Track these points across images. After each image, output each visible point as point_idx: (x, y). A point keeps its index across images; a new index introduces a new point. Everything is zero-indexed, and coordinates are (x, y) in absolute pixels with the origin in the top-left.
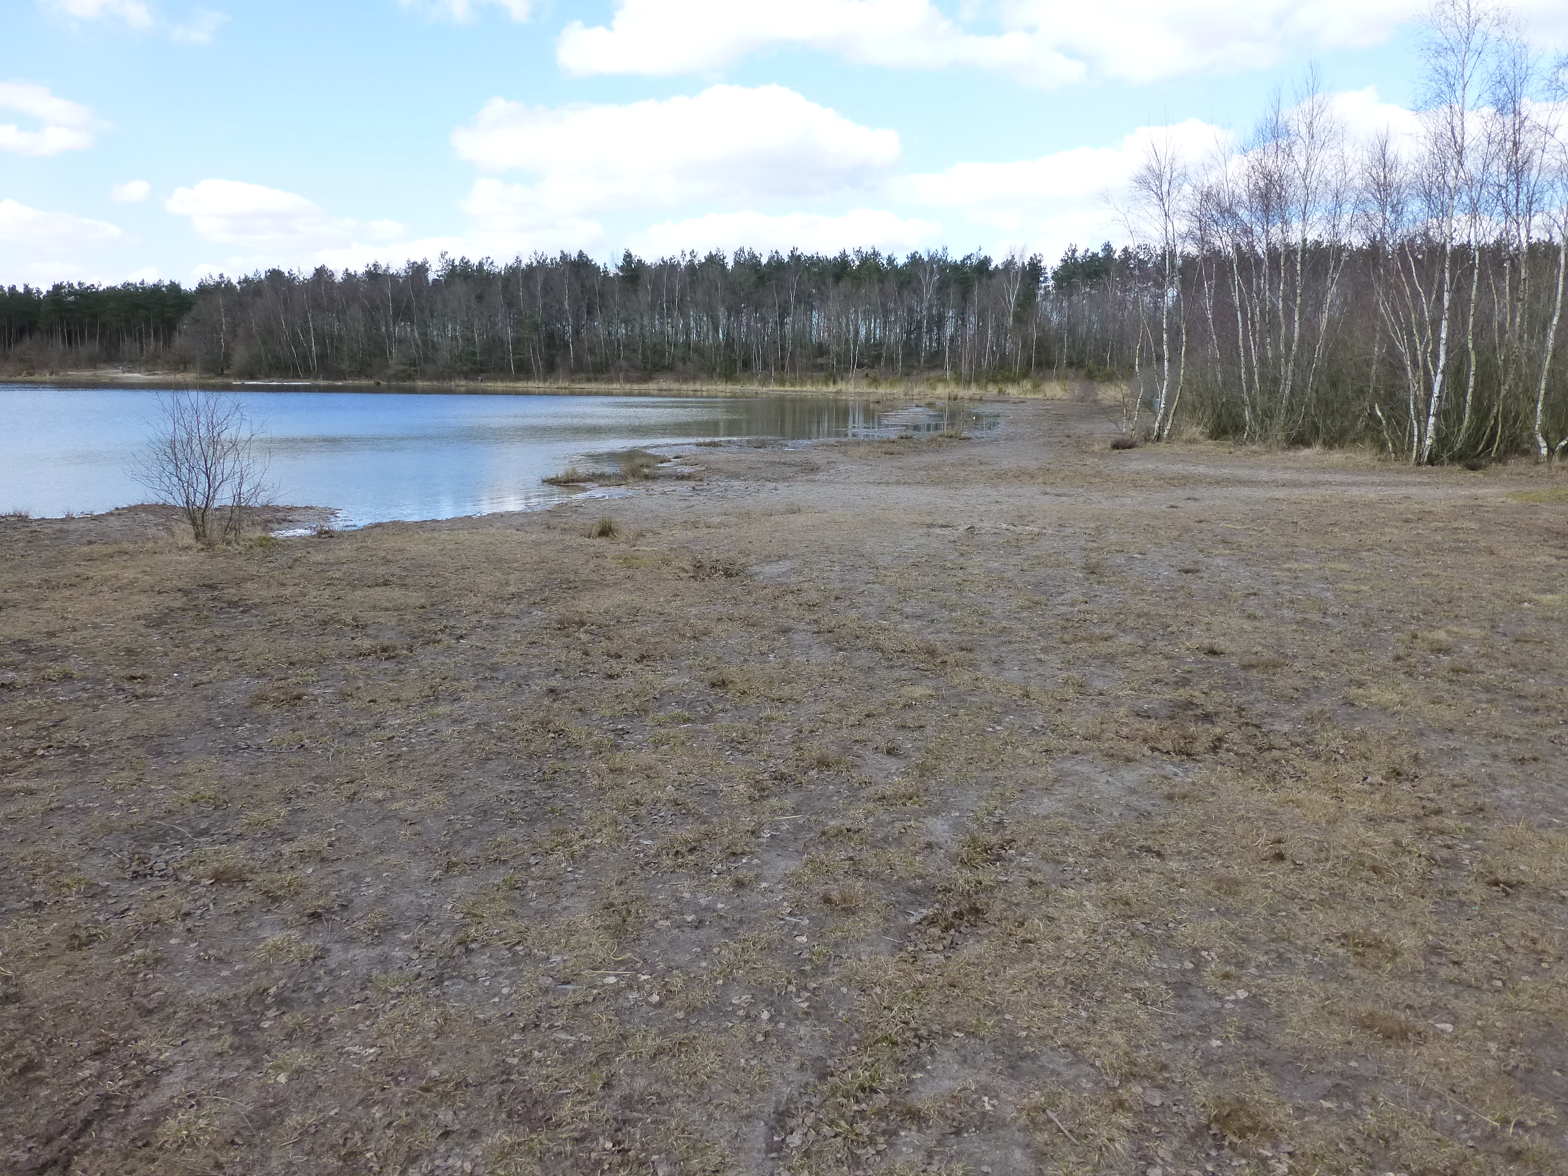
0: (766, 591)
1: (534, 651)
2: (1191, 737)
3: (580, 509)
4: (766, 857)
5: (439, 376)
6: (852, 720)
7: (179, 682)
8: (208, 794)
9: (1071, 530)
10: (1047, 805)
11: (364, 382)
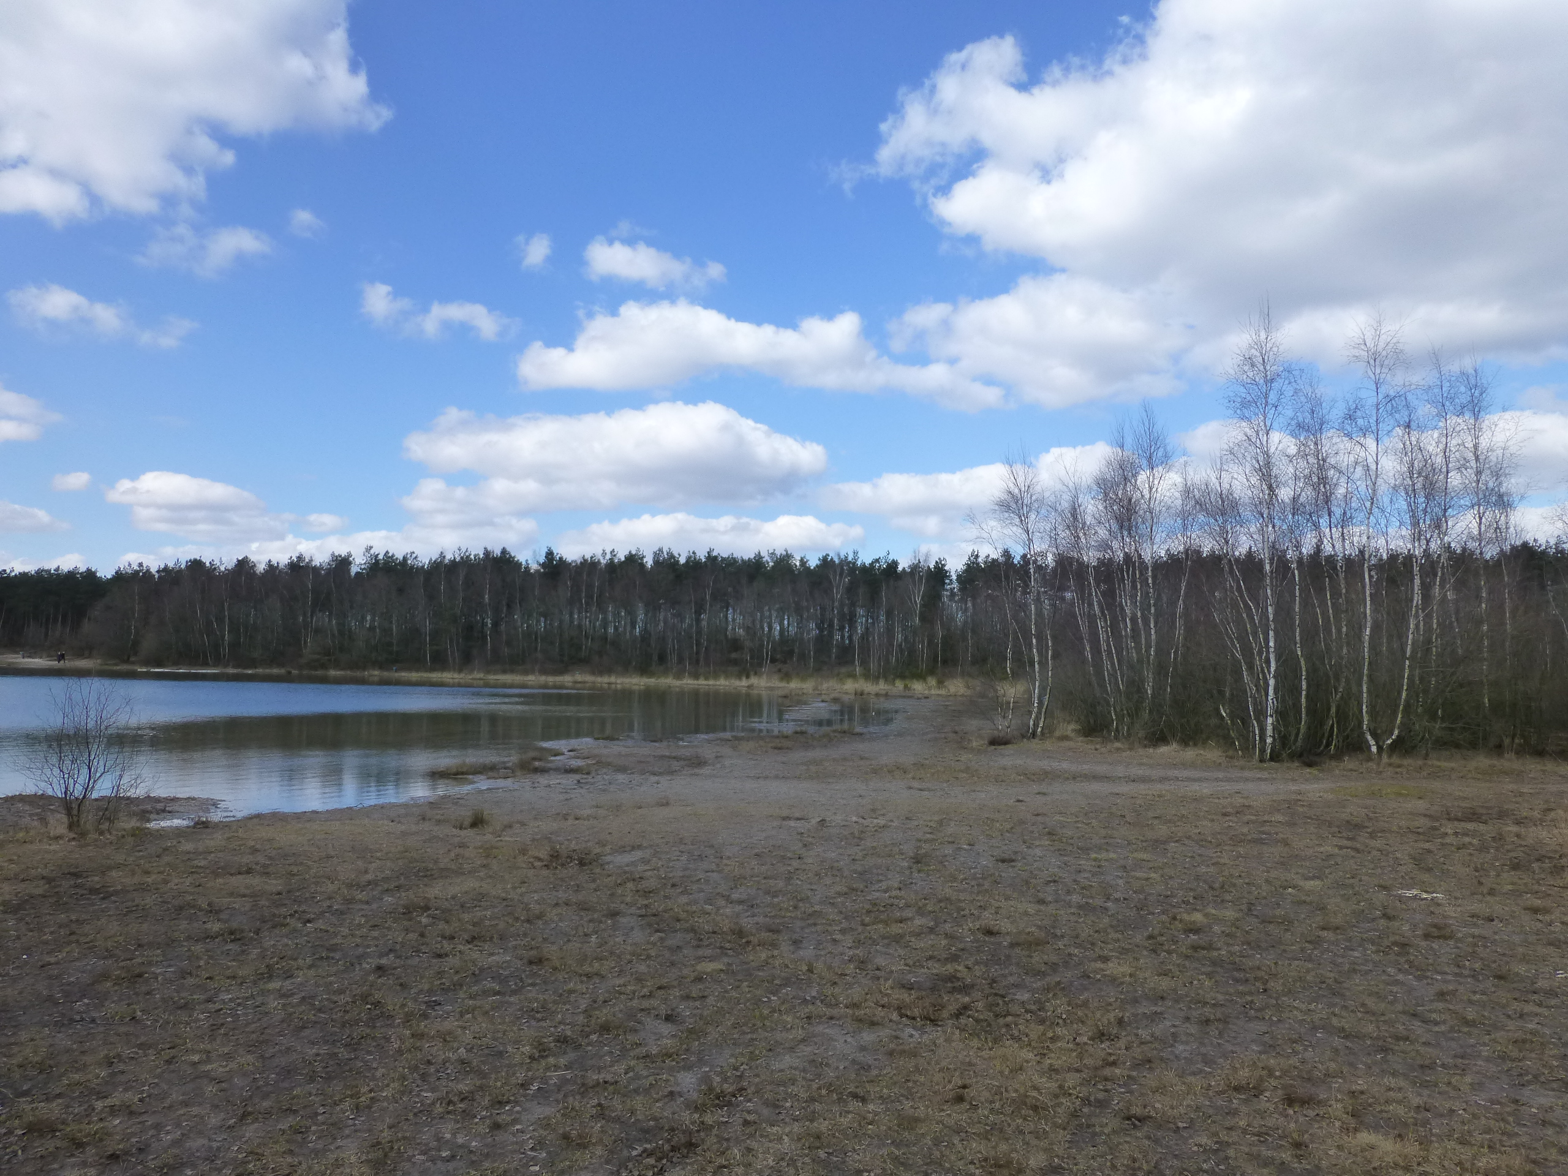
0: (609, 879)
1: (375, 934)
2: (940, 1005)
3: (461, 801)
4: (528, 1105)
5: (354, 665)
6: (645, 991)
7: (26, 963)
8: (36, 1059)
9: (916, 823)
10: (788, 1060)
11: (275, 671)
